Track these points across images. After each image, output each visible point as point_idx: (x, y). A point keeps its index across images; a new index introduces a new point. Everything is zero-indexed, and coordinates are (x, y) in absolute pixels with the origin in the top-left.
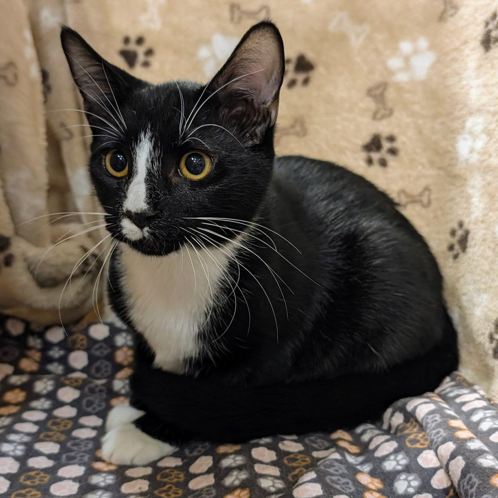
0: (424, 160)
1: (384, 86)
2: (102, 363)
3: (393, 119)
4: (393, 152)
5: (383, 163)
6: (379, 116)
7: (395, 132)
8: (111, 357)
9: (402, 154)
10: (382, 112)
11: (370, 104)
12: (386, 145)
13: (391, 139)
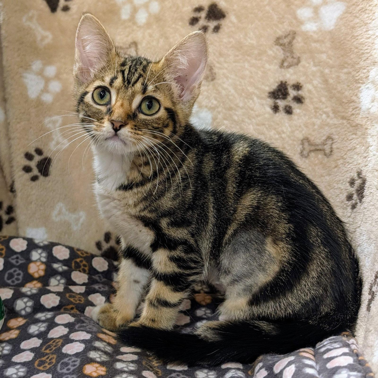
0: (328, 110)
1: (293, 35)
2: (15, 271)
3: (300, 67)
4: (299, 100)
5: (289, 111)
6: (286, 64)
7: (302, 80)
8: (24, 267)
9: (307, 101)
10: (290, 60)
11: (279, 53)
12: (292, 93)
13: (297, 87)
